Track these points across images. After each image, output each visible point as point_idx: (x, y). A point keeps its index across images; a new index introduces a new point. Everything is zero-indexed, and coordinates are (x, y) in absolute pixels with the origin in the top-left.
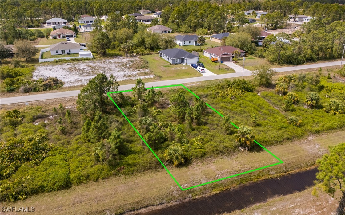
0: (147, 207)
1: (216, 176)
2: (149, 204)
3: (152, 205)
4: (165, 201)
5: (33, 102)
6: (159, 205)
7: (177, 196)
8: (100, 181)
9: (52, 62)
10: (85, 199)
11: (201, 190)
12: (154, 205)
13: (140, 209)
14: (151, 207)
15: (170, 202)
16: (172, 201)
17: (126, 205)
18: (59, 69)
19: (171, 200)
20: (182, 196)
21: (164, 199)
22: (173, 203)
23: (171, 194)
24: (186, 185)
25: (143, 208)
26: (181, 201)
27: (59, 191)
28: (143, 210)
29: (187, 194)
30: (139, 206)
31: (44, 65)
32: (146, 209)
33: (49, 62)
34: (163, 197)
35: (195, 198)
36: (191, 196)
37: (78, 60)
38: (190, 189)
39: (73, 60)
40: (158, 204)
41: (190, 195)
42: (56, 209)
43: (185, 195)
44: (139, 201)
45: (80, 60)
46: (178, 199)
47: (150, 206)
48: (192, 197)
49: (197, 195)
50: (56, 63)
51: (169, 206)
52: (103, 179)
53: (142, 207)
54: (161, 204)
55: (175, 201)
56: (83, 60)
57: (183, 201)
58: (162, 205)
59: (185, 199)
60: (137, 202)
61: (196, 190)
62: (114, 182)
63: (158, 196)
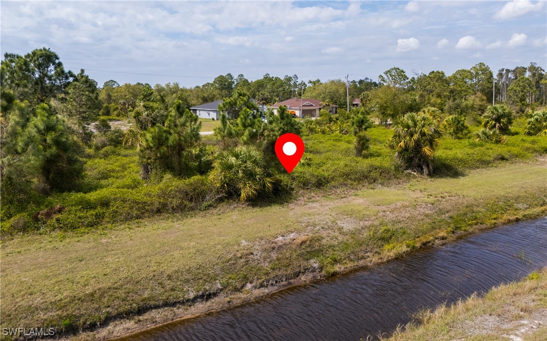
0: (141, 311)
2: (152, 299)
3: (166, 304)
4: (219, 286)
6: (194, 300)
11: (346, 245)
12: (174, 304)
14: (160, 310)
15: (243, 287)
16: (249, 286)
19: (246, 279)
20: (287, 267)
21: (214, 278)
22: (252, 292)
23: (243, 261)
25: (118, 317)
26: (284, 283)
28: (118, 328)
29: (301, 259)
30: (98, 310)
32: (132, 322)
34: (211, 273)
35: (332, 271)
36: (316, 265)
40: (192, 295)
41: (314, 263)
43: (296, 264)
44: (104, 292)
46: (272, 276)
47: (157, 307)
48: (321, 268)
49: (336, 261)
51: (237, 302)
53: (114, 313)
54: (202, 296)
55: (262, 286)
57: (290, 284)
58: (209, 303)
59: (297, 275)
60: (92, 295)
61: (332, 246)
63: (189, 271)
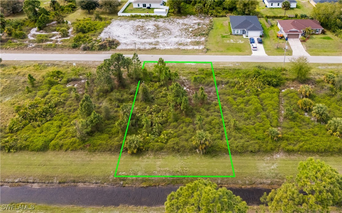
0: (85, 182)
1: (153, 172)
2: (87, 181)
4: (100, 182)
5: (83, 62)
7: (111, 180)
8: (69, 151)
9: (128, 17)
10: (48, 163)
11: (133, 180)
12: (90, 183)
13: (79, 182)
14: (88, 183)
16: (105, 183)
17: (70, 177)
18: (129, 26)
20: (115, 181)
21: (99, 180)
23: (107, 177)
24: (124, 173)
25: (81, 182)
26: (112, 185)
27: (38, 152)
28: (80, 184)
29: (120, 181)
30: (79, 180)
31: (120, 20)
33: (126, 16)
34: (100, 178)
35: (124, 185)
37: (152, 17)
38: (125, 178)
39: (147, 16)
40: (94, 182)
41: (122, 182)
42: (26, 166)
43: (118, 181)
44: (81, 176)
45: (153, 17)
46: (111, 183)
48: (122, 184)
49: (127, 183)
50: (131, 18)
51: (101, 186)
52: (72, 150)
54: (96, 183)
55: (108, 184)
56: (156, 18)
59: (116, 184)
60: (79, 177)
61: (129, 179)
62: (77, 156)
63: (96, 176)
